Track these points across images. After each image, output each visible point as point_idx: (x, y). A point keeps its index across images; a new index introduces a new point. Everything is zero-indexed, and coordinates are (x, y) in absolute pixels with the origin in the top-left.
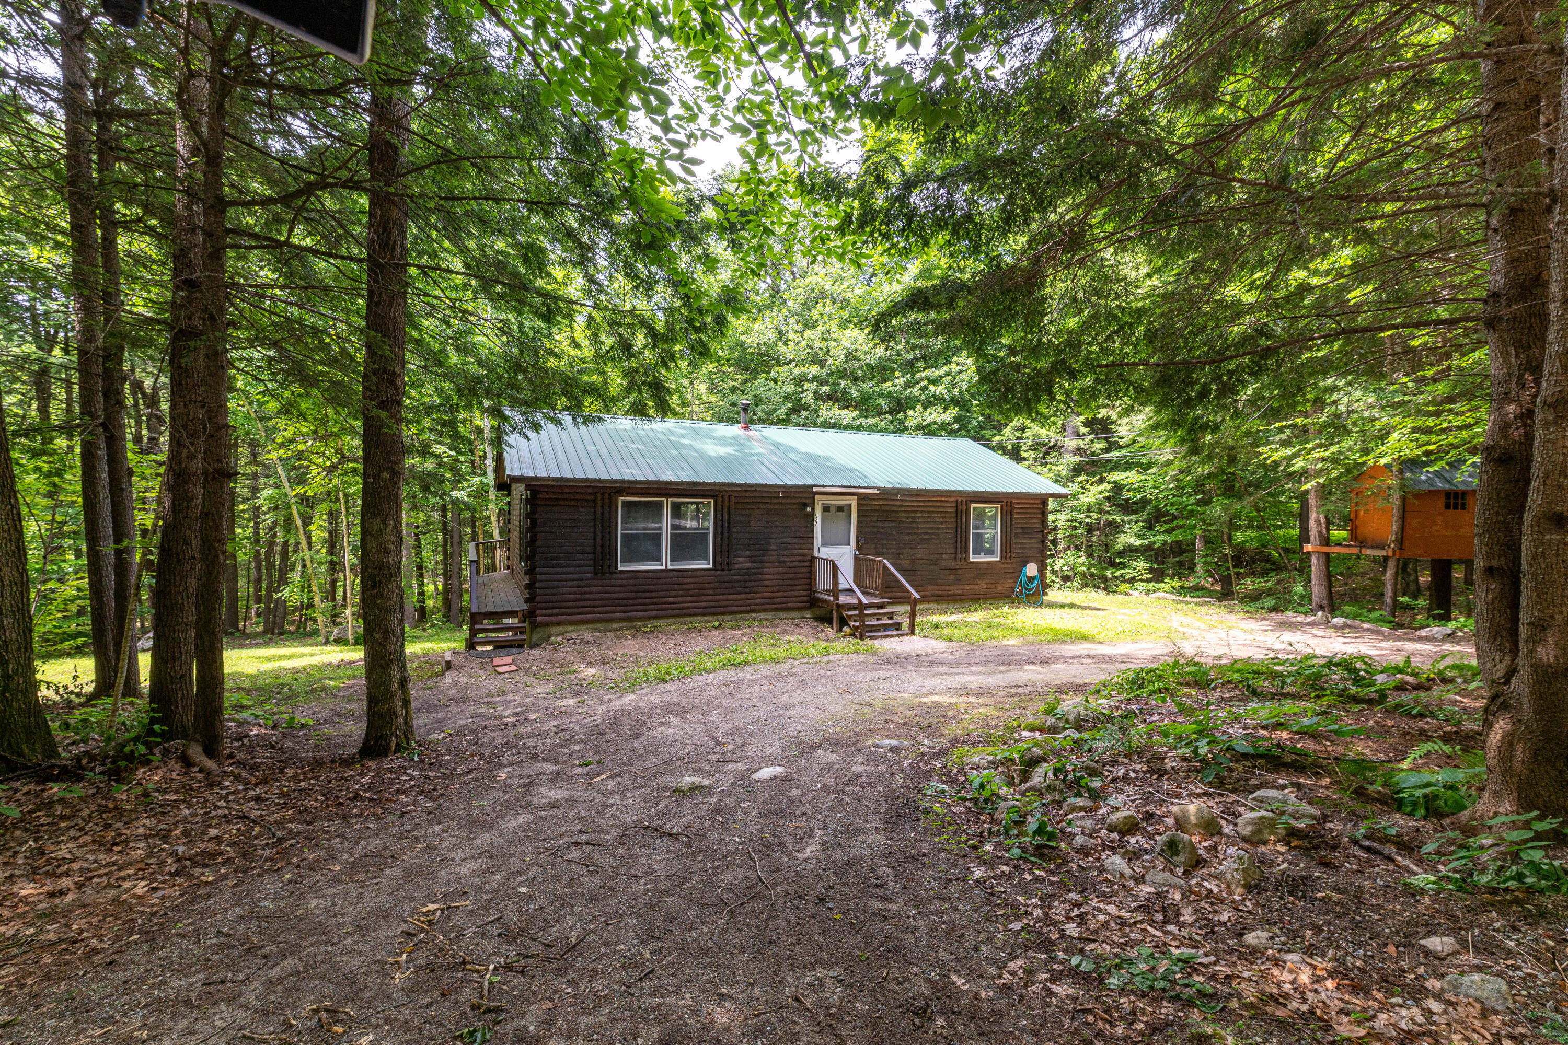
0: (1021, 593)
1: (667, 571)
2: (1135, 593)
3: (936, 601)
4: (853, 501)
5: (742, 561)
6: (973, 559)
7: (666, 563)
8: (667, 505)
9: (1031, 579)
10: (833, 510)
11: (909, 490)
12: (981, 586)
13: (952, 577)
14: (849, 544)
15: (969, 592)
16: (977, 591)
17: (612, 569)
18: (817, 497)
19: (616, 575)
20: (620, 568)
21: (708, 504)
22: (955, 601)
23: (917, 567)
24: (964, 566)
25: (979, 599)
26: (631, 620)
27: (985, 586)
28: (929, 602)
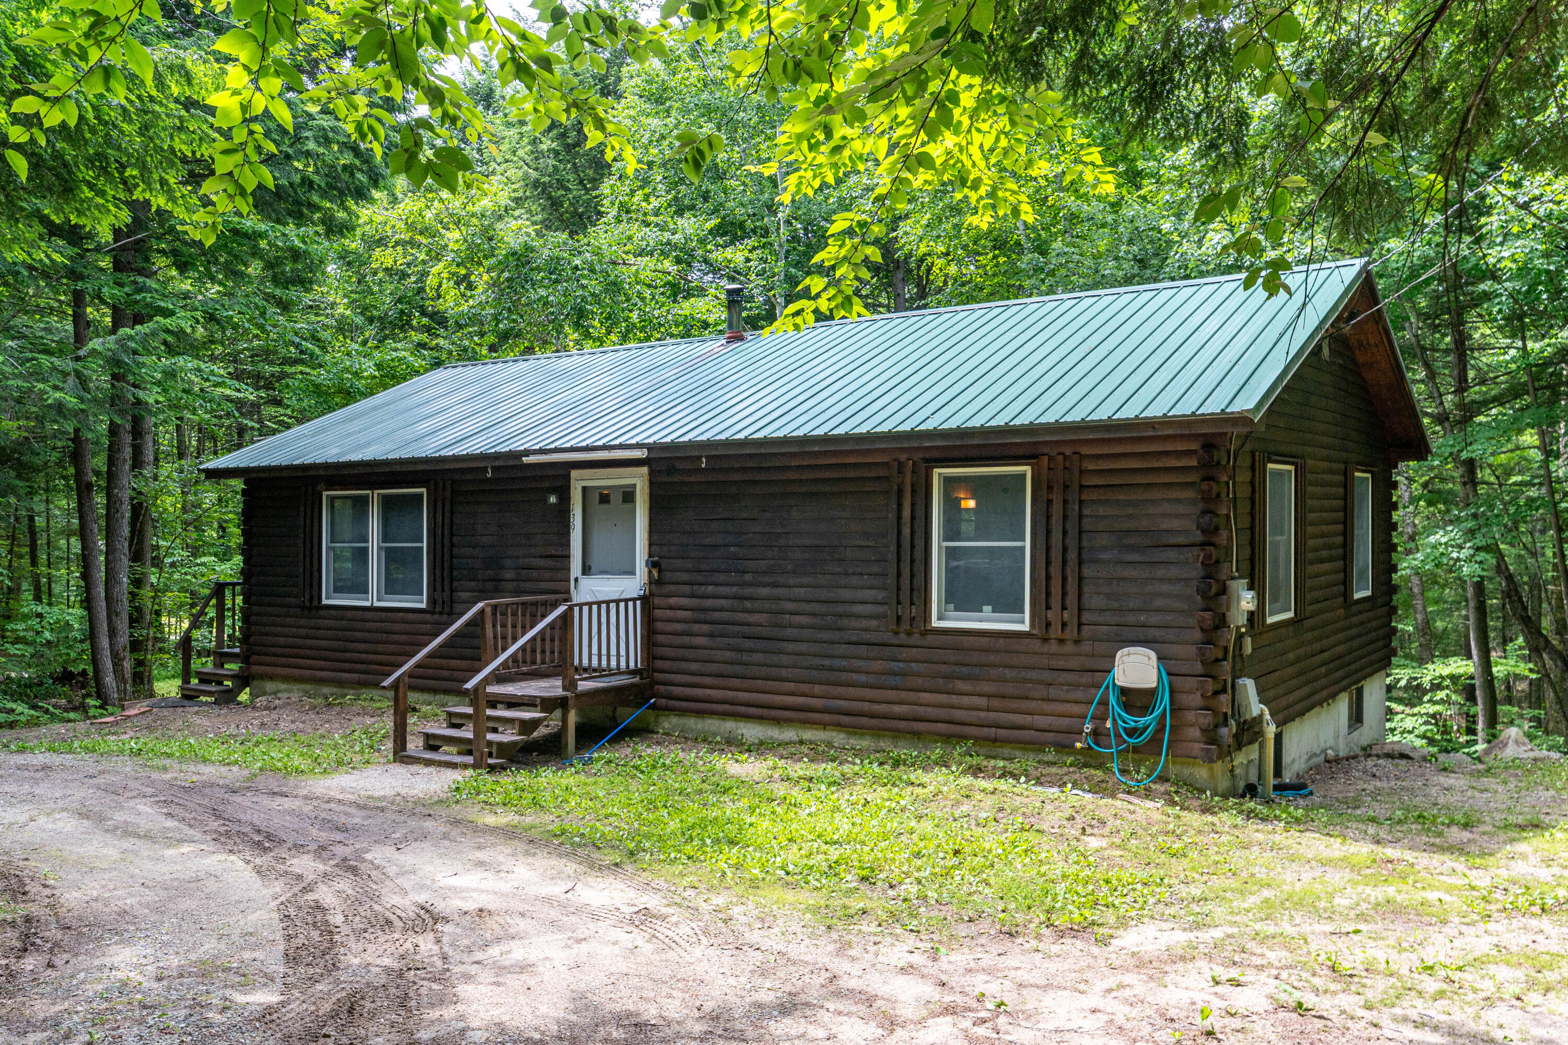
0: (1100, 736)
1: (371, 609)
3: (839, 726)
4: (639, 479)
5: (466, 600)
6: (940, 618)
7: (374, 594)
8: (375, 496)
9: (1138, 700)
10: (616, 498)
11: (716, 445)
12: (970, 701)
13: (878, 665)
14: (633, 573)
15: (931, 712)
16: (959, 714)
17: (315, 603)
18: (574, 474)
19: (322, 612)
20: (325, 602)
21: (420, 496)
22: (897, 734)
23: (790, 632)
24: (916, 639)
25: (963, 737)
26: (341, 684)
27: (982, 702)
28: (824, 725)
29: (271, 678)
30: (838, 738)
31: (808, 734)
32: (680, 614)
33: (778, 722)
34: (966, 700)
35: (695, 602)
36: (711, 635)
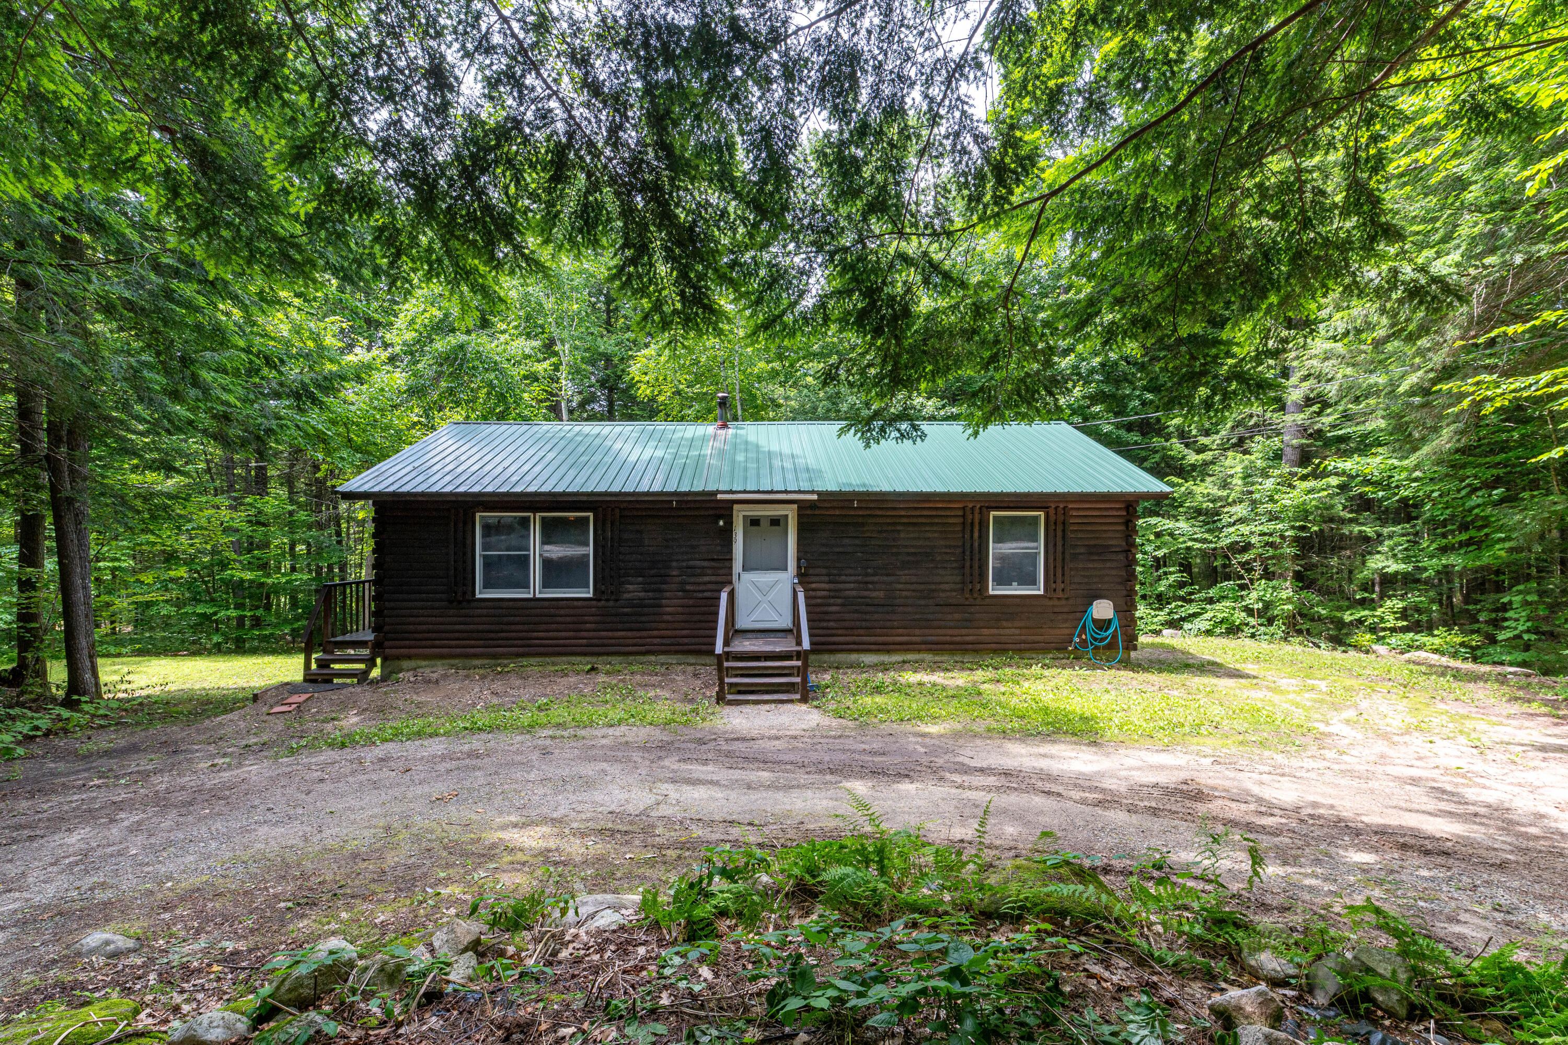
0: (1084, 643)
1: (535, 599)
2: (1381, 649)
3: (929, 650)
4: (791, 513)
5: (633, 590)
6: (994, 590)
7: (536, 589)
8: (536, 521)
9: (1103, 625)
10: (765, 524)
11: (868, 494)
12: (1010, 631)
13: (957, 616)
14: (785, 569)
15: (988, 639)
16: (1004, 639)
17: (468, 597)
18: (736, 507)
19: (474, 604)
20: (478, 596)
21: (588, 518)
22: (965, 651)
23: (897, 601)
24: (978, 602)
25: (1007, 650)
26: (494, 656)
27: (1017, 631)
28: (919, 651)
29: (409, 657)
30: (928, 657)
31: (909, 657)
32: (819, 593)
33: (888, 652)
34: (1008, 631)
35: (832, 586)
36: (842, 605)
